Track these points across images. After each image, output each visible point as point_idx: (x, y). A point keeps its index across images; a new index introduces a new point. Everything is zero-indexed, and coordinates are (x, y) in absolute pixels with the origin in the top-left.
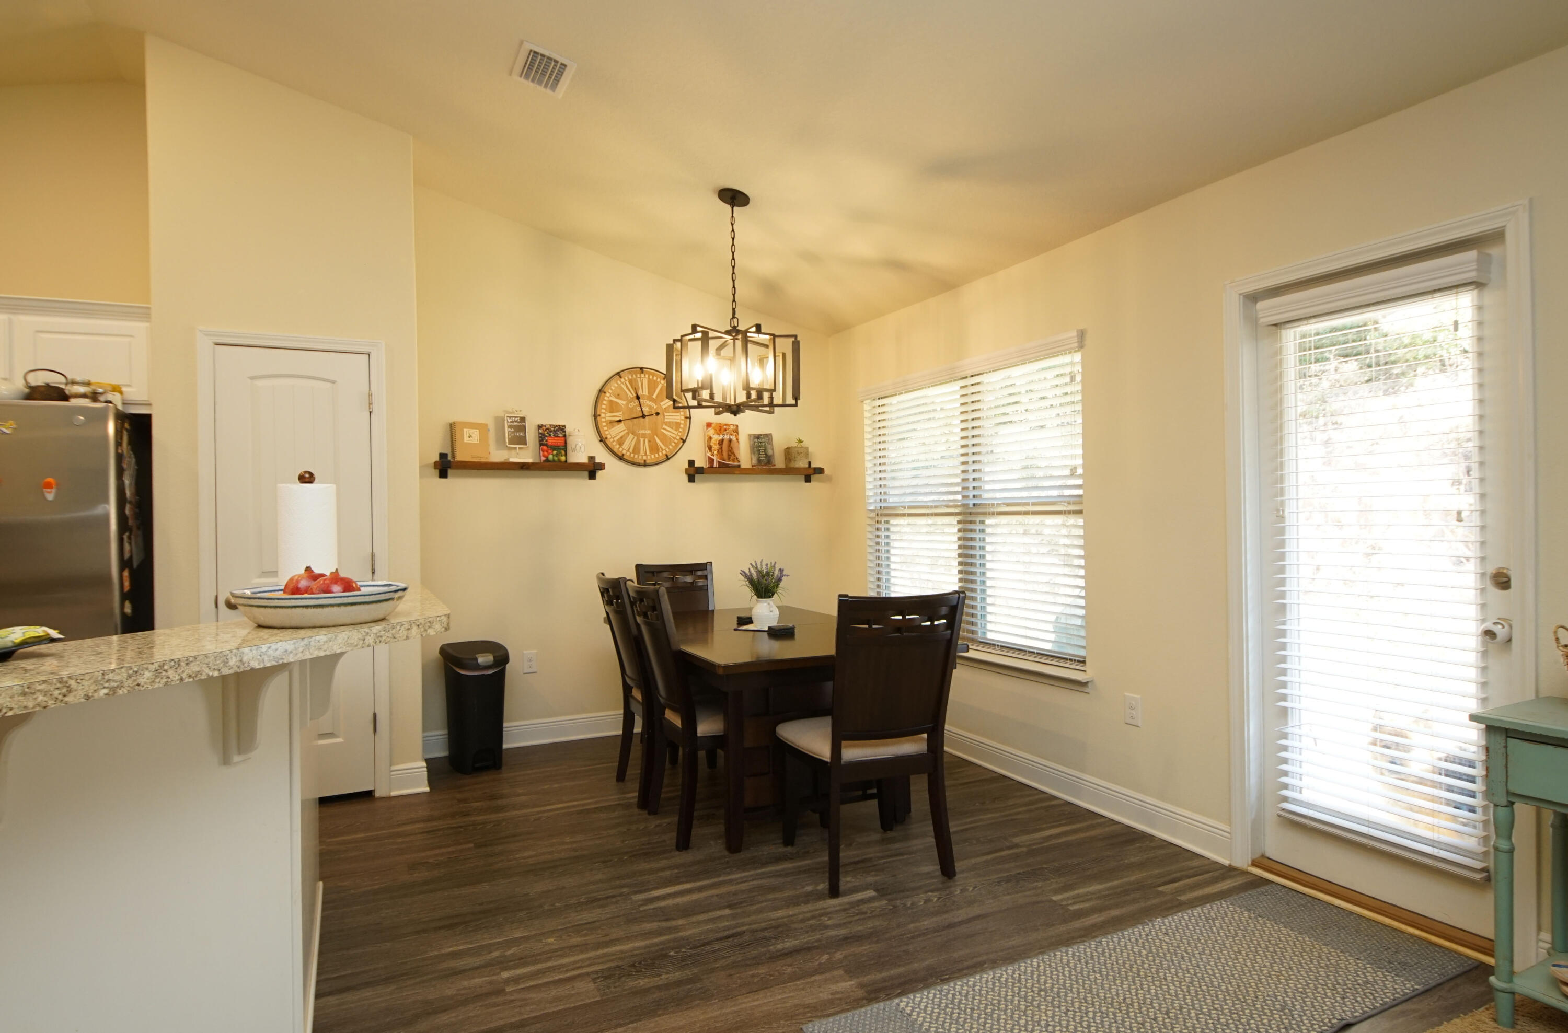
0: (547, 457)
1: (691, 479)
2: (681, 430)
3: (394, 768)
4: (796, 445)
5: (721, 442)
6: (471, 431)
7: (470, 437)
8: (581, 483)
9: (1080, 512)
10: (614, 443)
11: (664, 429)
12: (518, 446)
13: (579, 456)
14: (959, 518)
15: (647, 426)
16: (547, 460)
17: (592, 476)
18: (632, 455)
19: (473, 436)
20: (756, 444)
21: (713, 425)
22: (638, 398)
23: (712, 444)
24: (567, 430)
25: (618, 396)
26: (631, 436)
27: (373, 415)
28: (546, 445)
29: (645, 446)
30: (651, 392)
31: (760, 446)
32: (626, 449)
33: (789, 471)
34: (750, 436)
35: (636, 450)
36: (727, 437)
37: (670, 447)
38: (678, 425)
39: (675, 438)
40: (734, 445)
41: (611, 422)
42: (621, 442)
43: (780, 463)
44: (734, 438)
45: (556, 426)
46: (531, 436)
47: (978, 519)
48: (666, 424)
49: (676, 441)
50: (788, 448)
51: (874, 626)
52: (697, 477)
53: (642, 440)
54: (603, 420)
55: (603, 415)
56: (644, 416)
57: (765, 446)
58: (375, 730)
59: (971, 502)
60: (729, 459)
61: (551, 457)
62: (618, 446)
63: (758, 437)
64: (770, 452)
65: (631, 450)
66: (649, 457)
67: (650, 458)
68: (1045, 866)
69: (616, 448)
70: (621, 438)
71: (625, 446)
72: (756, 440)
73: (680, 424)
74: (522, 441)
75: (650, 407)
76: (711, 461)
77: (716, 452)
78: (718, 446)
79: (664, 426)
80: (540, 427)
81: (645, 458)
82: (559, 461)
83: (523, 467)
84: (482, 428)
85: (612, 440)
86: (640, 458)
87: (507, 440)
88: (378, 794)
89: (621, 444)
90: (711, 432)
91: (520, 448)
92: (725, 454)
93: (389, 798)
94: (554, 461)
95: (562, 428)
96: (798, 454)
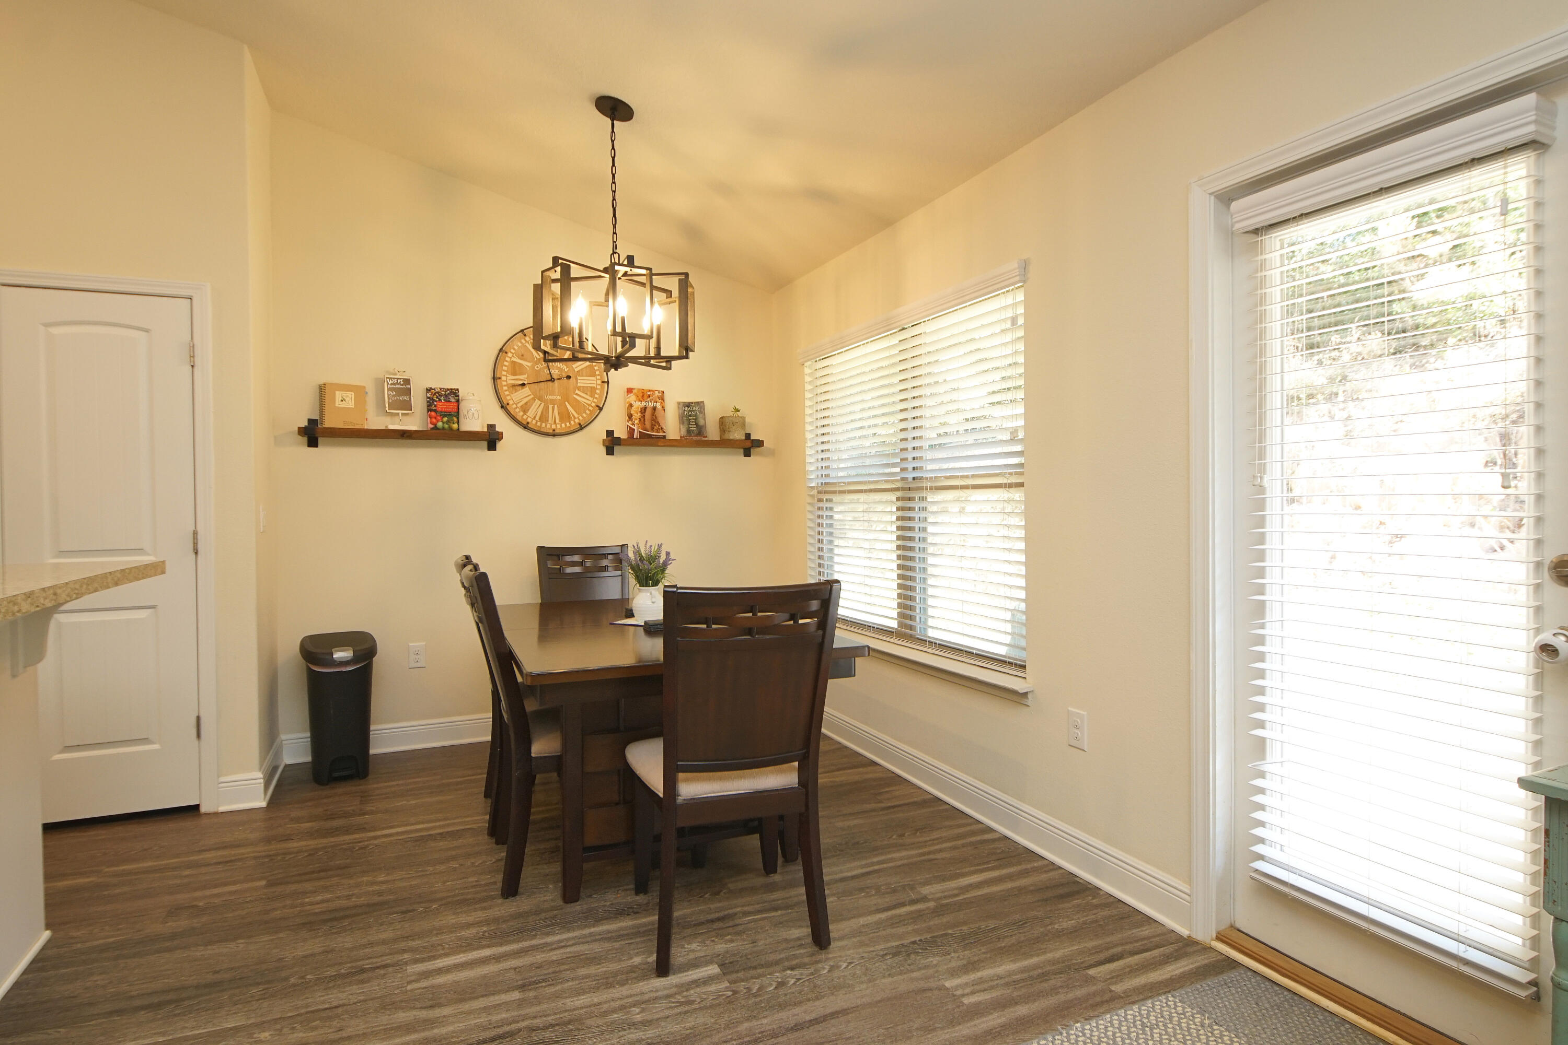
0: (435, 425)
1: (610, 451)
2: (596, 396)
3: (222, 779)
4: (732, 414)
5: (644, 410)
6: (344, 393)
7: (343, 401)
8: (479, 454)
9: (1021, 485)
10: (518, 410)
11: (577, 395)
12: (400, 412)
13: (473, 422)
14: (899, 494)
15: (557, 391)
16: (436, 428)
17: (492, 446)
18: (539, 424)
19: (347, 399)
20: (686, 412)
21: (634, 391)
23: (632, 412)
24: (461, 394)
25: (522, 357)
26: (537, 402)
27: (196, 369)
28: (435, 411)
29: (554, 413)
31: (690, 416)
32: (531, 416)
33: (724, 444)
34: (679, 403)
35: (544, 418)
36: (651, 405)
37: (584, 415)
38: (592, 391)
39: (590, 405)
40: (659, 413)
41: (514, 386)
42: (525, 409)
43: (713, 433)
44: (659, 406)
45: (448, 389)
46: (418, 400)
47: (917, 495)
48: (579, 389)
49: (591, 408)
50: (722, 418)
51: (714, 626)
52: (616, 448)
53: (550, 407)
54: (504, 383)
55: (503, 378)
56: (552, 380)
57: (696, 416)
58: (199, 736)
59: (910, 476)
60: (652, 429)
61: (440, 424)
62: (522, 413)
63: (688, 405)
64: (701, 422)
65: (537, 418)
66: (558, 426)
67: (561, 427)
68: (950, 932)
69: (519, 415)
70: (526, 404)
71: (531, 413)
72: (686, 408)
73: (596, 389)
74: (407, 406)
75: (561, 370)
76: (631, 431)
77: (637, 422)
78: (639, 414)
79: (577, 392)
80: (428, 390)
81: (554, 427)
82: (451, 429)
83: (404, 435)
84: (360, 391)
85: (514, 406)
86: (548, 427)
87: (387, 405)
88: (203, 809)
89: (525, 412)
90: (632, 398)
91: (402, 414)
92: (648, 424)
93: (216, 814)
94: (443, 428)
95: (454, 392)
96: (734, 424)
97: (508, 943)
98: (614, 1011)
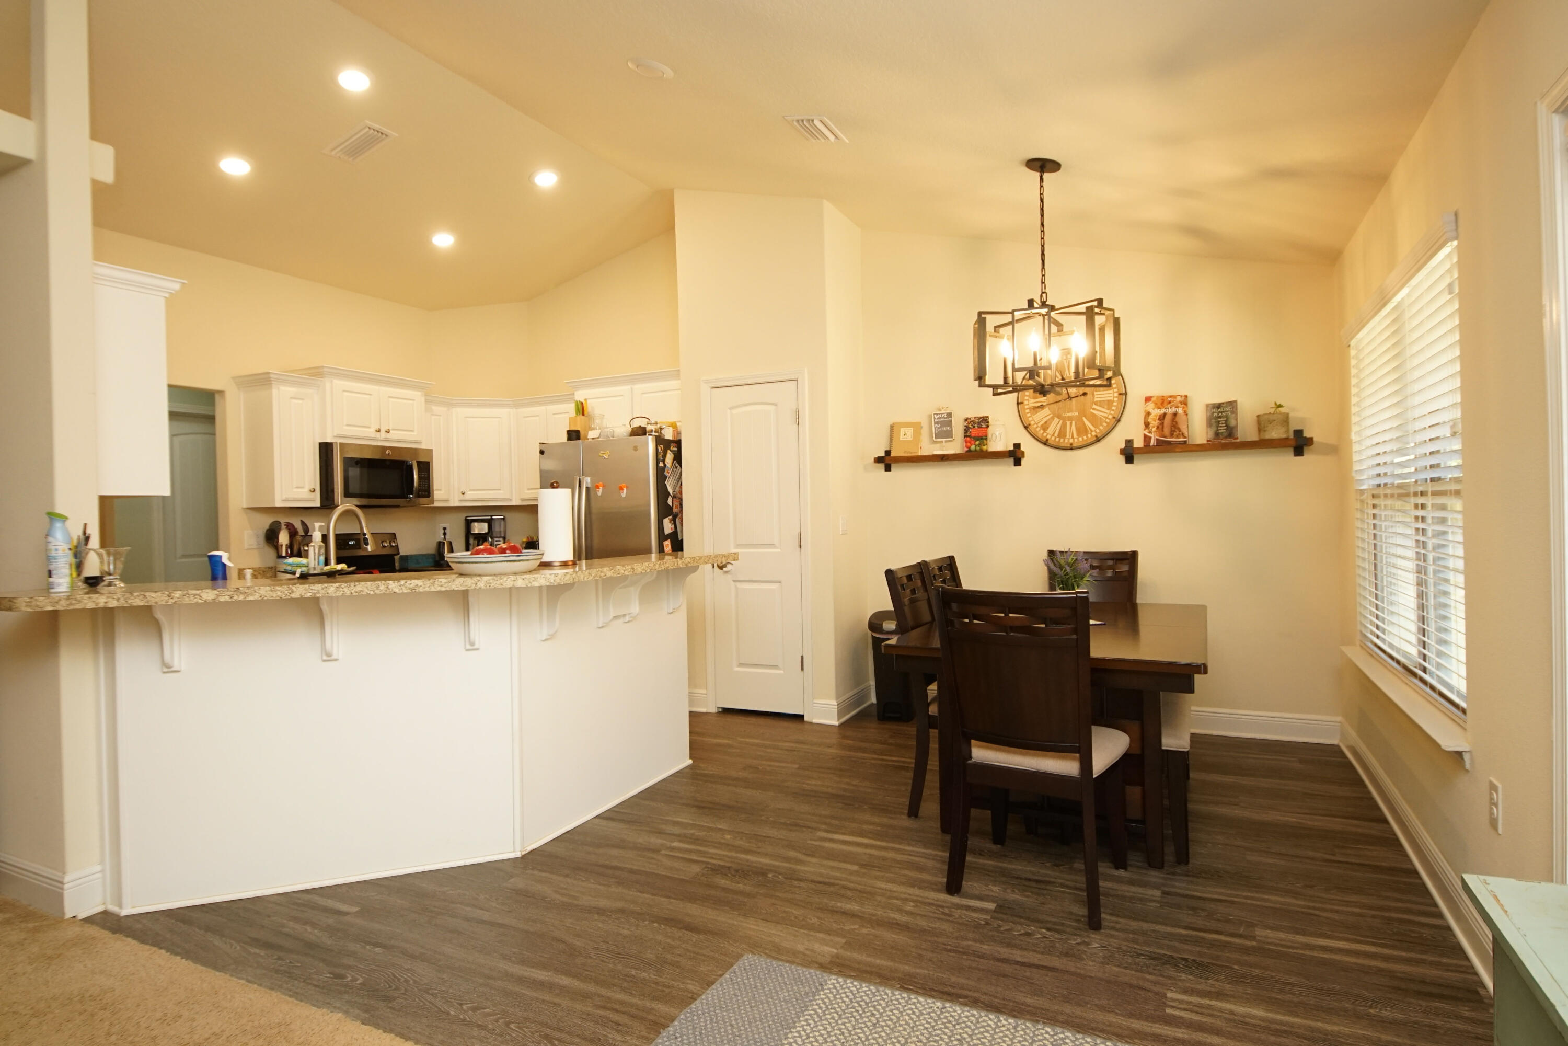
0: (969, 448)
1: (1129, 459)
2: (1114, 408)
3: (815, 701)
4: (1272, 411)
5: (1162, 417)
6: (906, 430)
7: (906, 435)
8: (1006, 468)
10: (1038, 429)
11: (1094, 409)
12: (944, 440)
13: (999, 441)
15: (1074, 408)
16: (969, 451)
17: (1018, 463)
18: (1057, 439)
19: (908, 434)
20: (1215, 415)
21: (1153, 399)
23: (1150, 420)
24: (990, 420)
26: (1056, 420)
27: (800, 426)
28: (970, 436)
29: (1071, 428)
31: (1220, 417)
32: (1051, 432)
33: (1261, 445)
34: (1207, 406)
35: (1062, 434)
36: (1171, 411)
37: (1101, 428)
38: (1109, 403)
39: (1106, 418)
40: (1181, 420)
41: (1034, 408)
42: (1045, 427)
44: (1180, 411)
45: (981, 418)
46: (958, 429)
48: (1096, 403)
49: (1108, 421)
50: (1258, 416)
52: (1136, 458)
53: (1068, 423)
54: (1026, 407)
55: (1026, 402)
56: (1070, 398)
57: (1227, 416)
58: (802, 669)
60: (1172, 435)
61: (973, 447)
62: (1042, 432)
63: (1219, 406)
64: (1232, 423)
65: (1056, 435)
66: (1076, 440)
67: (1078, 441)
69: (1040, 433)
70: (1046, 423)
72: (1216, 410)
73: (1113, 401)
74: (949, 434)
76: (1147, 439)
77: (1154, 429)
78: (1157, 421)
79: (1094, 406)
80: (966, 420)
81: (1071, 441)
82: (981, 450)
83: (943, 458)
84: (917, 427)
85: (1035, 426)
86: (1066, 442)
87: (934, 435)
88: (806, 719)
89: (1045, 430)
90: (1150, 406)
91: (946, 441)
92: (1167, 431)
93: (811, 723)
94: (976, 450)
95: (985, 420)
96: (1270, 422)
97: (882, 841)
98: (897, 899)
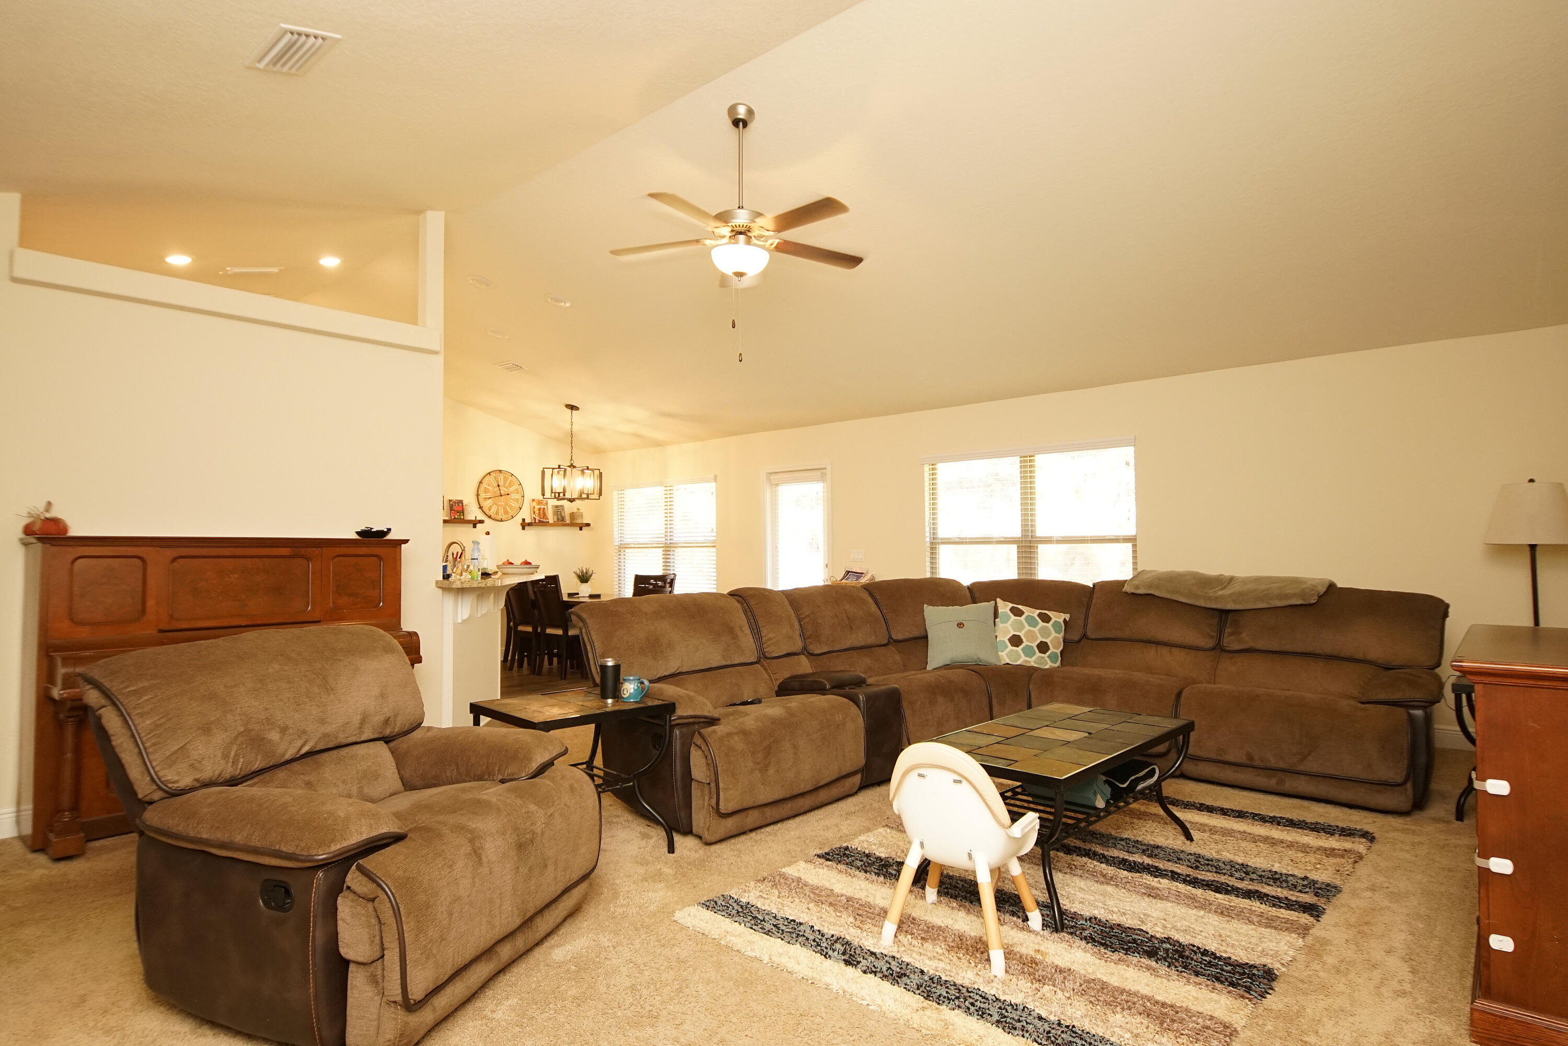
1: (523, 529)
2: (518, 502)
4: (576, 511)
5: (540, 509)
9: (715, 546)
10: (487, 510)
11: (511, 502)
13: (470, 517)
14: (663, 549)
15: (503, 500)
16: (455, 518)
17: (475, 526)
18: (495, 515)
20: (556, 510)
21: (535, 501)
22: (499, 486)
23: (534, 510)
24: (464, 502)
25: (489, 485)
26: (495, 506)
29: (501, 511)
30: (505, 483)
31: (558, 512)
33: (572, 524)
34: (552, 506)
35: (497, 513)
36: (542, 507)
37: (514, 512)
38: (517, 500)
39: (516, 507)
40: (545, 511)
41: (485, 498)
43: (568, 521)
44: (546, 507)
45: (459, 500)
46: (446, 505)
47: (672, 549)
48: (512, 499)
49: (517, 509)
50: (573, 515)
52: (526, 527)
53: (501, 508)
54: (481, 497)
56: (501, 496)
57: (560, 512)
59: (669, 542)
60: (541, 518)
61: (456, 516)
64: (563, 515)
65: (495, 513)
67: (504, 517)
69: (487, 512)
70: (490, 507)
71: (492, 511)
72: (556, 508)
75: (505, 491)
76: (533, 519)
77: (537, 515)
80: (450, 501)
81: (501, 517)
82: (461, 518)
85: (485, 508)
86: (499, 517)
89: (490, 510)
90: (534, 504)
92: (542, 516)
94: (458, 518)
95: (461, 502)
96: (578, 516)
